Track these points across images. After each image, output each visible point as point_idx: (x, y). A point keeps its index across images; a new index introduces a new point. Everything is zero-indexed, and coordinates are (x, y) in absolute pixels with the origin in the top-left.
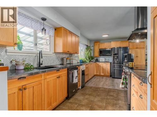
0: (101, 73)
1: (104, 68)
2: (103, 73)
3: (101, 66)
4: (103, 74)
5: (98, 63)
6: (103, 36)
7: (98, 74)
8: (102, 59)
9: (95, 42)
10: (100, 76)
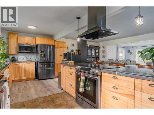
0: (22, 77)
1: (27, 69)
2: (25, 76)
3: (22, 68)
4: (25, 78)
5: (17, 63)
6: (29, 27)
7: (18, 78)
8: (21, 57)
9: (10, 33)
10: (21, 80)
